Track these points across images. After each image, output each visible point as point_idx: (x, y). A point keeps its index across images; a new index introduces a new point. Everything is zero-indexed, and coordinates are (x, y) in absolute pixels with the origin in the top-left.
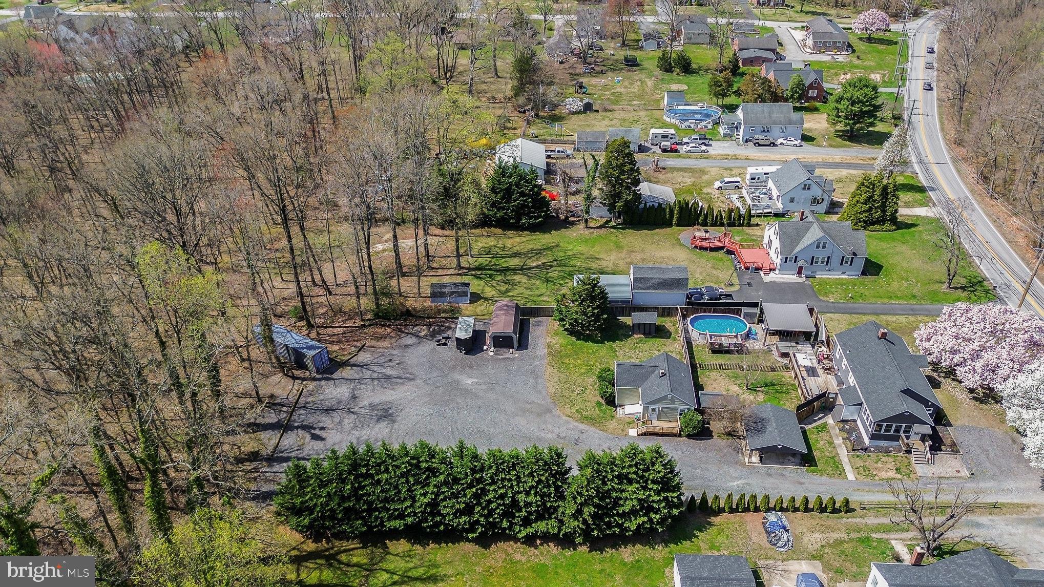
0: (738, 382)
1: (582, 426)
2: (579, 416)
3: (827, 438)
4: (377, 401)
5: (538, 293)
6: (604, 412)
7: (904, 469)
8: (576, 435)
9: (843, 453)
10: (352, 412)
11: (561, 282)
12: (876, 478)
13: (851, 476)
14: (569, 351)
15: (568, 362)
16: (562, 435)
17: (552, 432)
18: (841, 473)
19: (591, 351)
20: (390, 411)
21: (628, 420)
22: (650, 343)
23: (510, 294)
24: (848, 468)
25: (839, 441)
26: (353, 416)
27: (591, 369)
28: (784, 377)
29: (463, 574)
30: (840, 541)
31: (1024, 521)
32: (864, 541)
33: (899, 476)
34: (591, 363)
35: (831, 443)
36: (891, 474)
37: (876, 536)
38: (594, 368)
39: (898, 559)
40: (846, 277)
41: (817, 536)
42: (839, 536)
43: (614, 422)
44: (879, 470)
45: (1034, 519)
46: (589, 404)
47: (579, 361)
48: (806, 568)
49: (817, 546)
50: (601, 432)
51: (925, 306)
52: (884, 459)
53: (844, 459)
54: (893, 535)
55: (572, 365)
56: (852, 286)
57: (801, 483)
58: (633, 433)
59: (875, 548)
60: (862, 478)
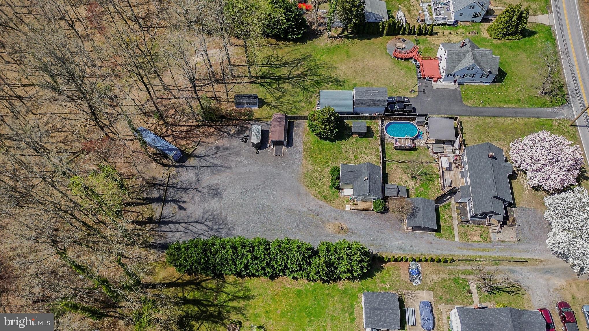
0: (407, 172)
1: (321, 203)
2: (320, 196)
3: (449, 213)
4: (211, 183)
5: (298, 99)
6: (333, 193)
7: (484, 235)
8: (318, 209)
9: (456, 223)
10: (199, 191)
11: (312, 90)
12: (470, 240)
13: (457, 239)
14: (316, 148)
15: (315, 156)
16: (311, 209)
17: (305, 207)
18: (452, 237)
19: (328, 148)
20: (219, 191)
21: (346, 199)
22: (361, 141)
23: (282, 100)
24: (456, 233)
25: (455, 215)
26: (199, 194)
27: (327, 162)
28: (433, 168)
29: (262, 295)
30: (444, 280)
31: (537, 270)
32: (456, 280)
33: (481, 240)
34: (328, 157)
35: (450, 217)
36: (477, 238)
37: (462, 277)
38: (329, 161)
39: (470, 292)
40: (483, 84)
41: (434, 276)
42: (445, 276)
43: (338, 200)
44: (472, 235)
45: (542, 269)
46: (325, 187)
47: (321, 156)
48: (425, 295)
49: (433, 282)
50: (331, 207)
51: (524, 109)
52: (476, 228)
53: (456, 228)
54: (471, 277)
55: (317, 159)
56: (485, 93)
57: (431, 243)
58: (348, 208)
59: (460, 284)
60: (462, 241)
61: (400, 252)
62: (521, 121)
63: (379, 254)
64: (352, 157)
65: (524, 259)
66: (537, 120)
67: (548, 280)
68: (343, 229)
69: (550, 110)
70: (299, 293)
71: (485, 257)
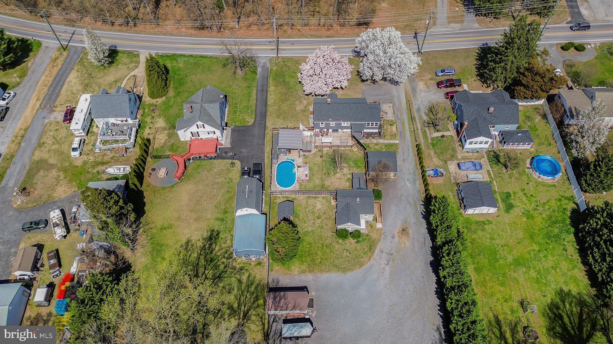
0: (332, 173)
1: (377, 251)
2: (368, 253)
3: (373, 145)
6: (364, 240)
7: (390, 123)
8: (384, 255)
9: (381, 141)
12: (397, 133)
13: (397, 142)
14: (309, 259)
15: (320, 260)
16: (386, 262)
17: (384, 268)
18: (396, 144)
19: (308, 246)
21: (369, 227)
22: (298, 212)
24: (392, 142)
25: (375, 141)
27: (326, 246)
28: (327, 153)
29: (491, 307)
30: (435, 153)
31: (414, 96)
32: (433, 145)
33: (395, 126)
34: (320, 246)
35: (376, 144)
36: (394, 128)
37: (430, 141)
38: (325, 244)
39: (443, 136)
40: (227, 109)
41: (434, 160)
42: (432, 152)
43: (372, 234)
44: (392, 131)
45: (413, 92)
46: (358, 248)
47: (319, 253)
48: (452, 167)
49: (440, 161)
50: (381, 241)
51: (259, 85)
52: (385, 128)
53: (386, 142)
54: (429, 135)
55: (323, 257)
56: (238, 109)
57: (404, 160)
58: (379, 226)
59: (437, 142)
60: (398, 137)
61: (417, 183)
62: (271, 88)
63: (423, 200)
64: (319, 221)
65: (407, 102)
66: (271, 78)
67: (421, 91)
68: (403, 230)
69: (259, 70)
70: (478, 270)
71: (409, 125)
